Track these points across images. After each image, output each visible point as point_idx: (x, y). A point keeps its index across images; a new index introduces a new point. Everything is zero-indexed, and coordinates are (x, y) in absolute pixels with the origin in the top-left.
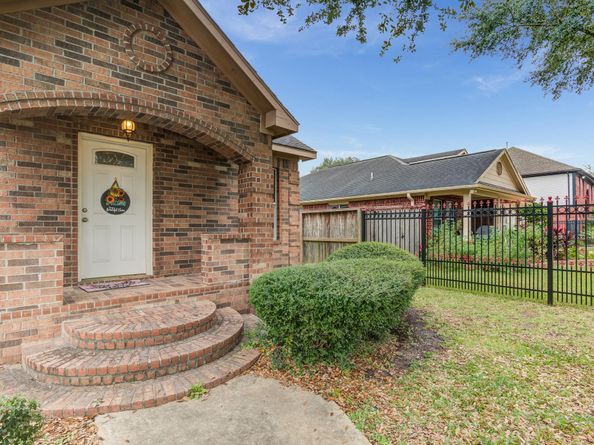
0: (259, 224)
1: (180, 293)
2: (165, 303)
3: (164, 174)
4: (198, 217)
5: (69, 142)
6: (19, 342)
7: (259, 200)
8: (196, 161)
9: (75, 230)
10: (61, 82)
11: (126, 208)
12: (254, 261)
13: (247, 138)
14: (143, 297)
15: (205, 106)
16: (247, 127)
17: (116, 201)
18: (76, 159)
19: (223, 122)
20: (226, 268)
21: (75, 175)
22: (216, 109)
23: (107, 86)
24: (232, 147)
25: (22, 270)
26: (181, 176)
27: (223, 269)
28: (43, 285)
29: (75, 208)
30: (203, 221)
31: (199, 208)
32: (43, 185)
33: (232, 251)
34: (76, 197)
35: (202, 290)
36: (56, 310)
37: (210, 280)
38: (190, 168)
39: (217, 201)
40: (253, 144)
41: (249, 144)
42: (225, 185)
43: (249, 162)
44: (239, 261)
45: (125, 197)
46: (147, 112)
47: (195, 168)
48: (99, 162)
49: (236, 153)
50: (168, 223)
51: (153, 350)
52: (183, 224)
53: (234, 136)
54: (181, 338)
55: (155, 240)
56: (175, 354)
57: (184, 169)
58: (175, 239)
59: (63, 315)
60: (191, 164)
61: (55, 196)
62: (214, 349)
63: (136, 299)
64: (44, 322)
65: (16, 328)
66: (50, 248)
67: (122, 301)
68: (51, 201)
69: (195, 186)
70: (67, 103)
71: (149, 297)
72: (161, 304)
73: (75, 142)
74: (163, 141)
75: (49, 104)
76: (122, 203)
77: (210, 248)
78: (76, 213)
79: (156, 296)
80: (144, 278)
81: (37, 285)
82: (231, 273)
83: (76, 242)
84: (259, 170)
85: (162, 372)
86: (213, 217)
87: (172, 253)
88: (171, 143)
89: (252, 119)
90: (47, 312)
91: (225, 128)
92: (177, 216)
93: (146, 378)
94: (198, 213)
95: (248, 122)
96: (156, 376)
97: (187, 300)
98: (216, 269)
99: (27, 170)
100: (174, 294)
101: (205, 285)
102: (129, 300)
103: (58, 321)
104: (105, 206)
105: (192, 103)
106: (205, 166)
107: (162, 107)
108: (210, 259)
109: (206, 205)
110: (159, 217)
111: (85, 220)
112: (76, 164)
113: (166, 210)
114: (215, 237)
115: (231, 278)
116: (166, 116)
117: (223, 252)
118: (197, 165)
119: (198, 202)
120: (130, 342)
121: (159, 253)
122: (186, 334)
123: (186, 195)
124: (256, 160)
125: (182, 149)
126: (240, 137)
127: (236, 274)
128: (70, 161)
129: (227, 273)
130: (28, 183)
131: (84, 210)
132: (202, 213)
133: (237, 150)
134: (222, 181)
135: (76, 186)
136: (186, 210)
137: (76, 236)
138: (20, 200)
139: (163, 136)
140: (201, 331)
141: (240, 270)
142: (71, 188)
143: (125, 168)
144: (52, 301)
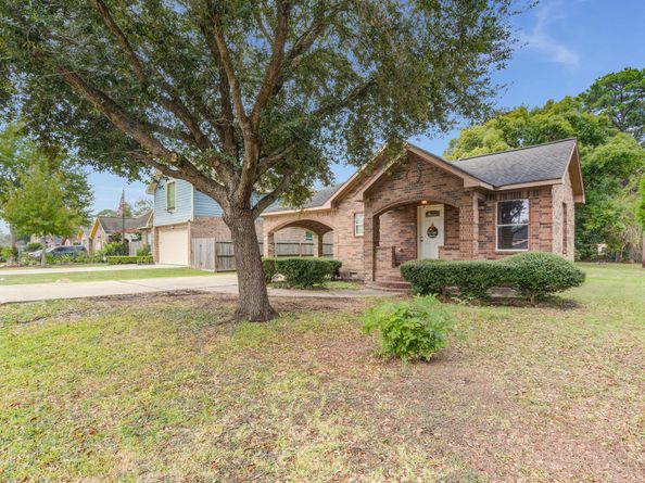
0: (464, 240)
5: (413, 212)
9: (417, 245)
11: (436, 235)
16: (457, 191)
17: (433, 232)
18: (416, 218)
21: (417, 224)
25: (383, 256)
28: (388, 261)
29: (417, 236)
33: (450, 254)
34: (417, 232)
40: (460, 199)
41: (458, 199)
48: (427, 216)
50: (450, 241)
53: (449, 198)
59: (392, 271)
61: (410, 232)
64: (388, 272)
65: (382, 272)
68: (409, 234)
73: (416, 211)
76: (435, 233)
78: (417, 239)
83: (416, 249)
84: (464, 212)
89: (460, 186)
90: (388, 269)
92: (454, 237)
104: (429, 235)
107: (417, 196)
110: (446, 238)
111: (421, 241)
113: (448, 235)
117: (446, 254)
124: (462, 206)
126: (453, 197)
131: (421, 237)
135: (417, 228)
137: (417, 247)
142: (415, 229)
143: (437, 218)
144: (390, 266)
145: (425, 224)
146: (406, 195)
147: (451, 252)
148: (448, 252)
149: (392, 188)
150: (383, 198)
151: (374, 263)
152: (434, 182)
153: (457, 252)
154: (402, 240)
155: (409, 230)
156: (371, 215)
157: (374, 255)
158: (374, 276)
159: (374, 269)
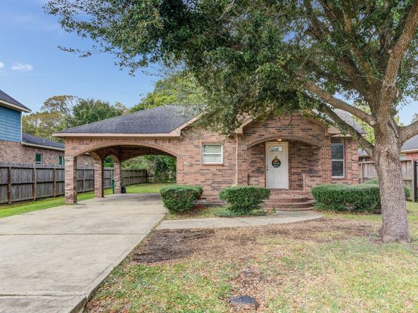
0: (325, 170)
1: (295, 193)
2: (291, 195)
3: (292, 152)
5: (263, 146)
7: (325, 161)
8: (304, 146)
9: (265, 172)
10: (264, 135)
11: (280, 165)
15: (303, 131)
16: (319, 135)
17: (277, 163)
19: (310, 135)
21: (265, 156)
22: (307, 131)
26: (298, 152)
30: (307, 169)
32: (257, 159)
33: (314, 180)
34: (265, 162)
35: (303, 193)
37: (305, 190)
39: (313, 161)
41: (320, 141)
43: (320, 147)
45: (279, 162)
47: (304, 149)
50: (294, 170)
52: (299, 170)
55: (289, 176)
58: (296, 176)
61: (260, 163)
69: (304, 156)
77: (305, 179)
86: (311, 168)
87: (295, 182)
89: (322, 131)
92: (297, 168)
94: (305, 166)
97: (297, 195)
98: (307, 186)
99: (253, 156)
104: (273, 165)
105: (298, 131)
106: (307, 147)
107: (289, 136)
108: (306, 183)
109: (308, 163)
110: (290, 168)
111: (268, 170)
112: (265, 152)
113: (293, 166)
114: (307, 175)
117: (311, 181)
119: (305, 162)
121: (290, 181)
123: (300, 159)
124: (323, 146)
125: (299, 143)
126: (316, 139)
128: (263, 152)
130: (253, 159)
131: (267, 167)
133: (316, 144)
135: (265, 159)
136: (300, 165)
137: (265, 175)
138: (252, 164)
145: (270, 156)
149: (266, 126)
152: (302, 126)
154: (253, 169)
156: (246, 147)
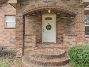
0: (80, 31)
1: (57, 48)
2: (54, 49)
3: (58, 21)
4: (66, 30)
5: (40, 17)
6: (29, 52)
7: (80, 25)
8: (65, 16)
9: (42, 33)
10: (35, 6)
11: (51, 29)
12: (78, 42)
13: (76, 8)
14: (49, 48)
15: (63, 2)
16: (76, 5)
18: (41, 20)
19: (68, 5)
20: (70, 43)
21: (41, 23)
22: (66, 2)
23: (42, 4)
24: (71, 11)
25: (30, 40)
26: (62, 21)
27: (69, 43)
28: (33, 43)
29: (42, 29)
30: (67, 31)
31: (66, 28)
32: (36, 25)
33: (71, 39)
34: (42, 27)
35: (63, 48)
36: (34, 47)
37: (65, 46)
38: (64, 18)
39: (71, 26)
40: (78, 9)
41: (76, 9)
42: (73, 22)
43: (76, 14)
44: (73, 41)
45: (50, 26)
46: (50, 7)
47: (65, 18)
48: (46, 20)
49: (72, 13)
50: (59, 32)
51: (46, 59)
52: (62, 32)
53: (72, 8)
54: (52, 58)
55: (56, 35)
56: (49, 61)
57: (62, 19)
58: (60, 35)
59: (36, 48)
60: (64, 17)
61: (38, 27)
62: (59, 63)
63: (48, 48)
64: (33, 49)
65: (29, 50)
66: (33, 36)
67: (45, 48)
68: (38, 28)
69: (65, 23)
70: (36, 9)
71: (51, 48)
72: (53, 49)
73: (41, 17)
74: (58, 13)
75: (33, 10)
76: (50, 28)
77: (65, 37)
78: (42, 30)
79: (52, 47)
80: (53, 44)
81: (31, 43)
82: (71, 44)
83: (42, 35)
84: (80, 16)
85: (46, 65)
86: (70, 30)
87: (60, 38)
88: (59, 13)
89: (77, 2)
90: (33, 48)
91: (69, 7)
92: (61, 30)
93: (42, 65)
94: (66, 29)
95: (76, 3)
96: (44, 65)
97: (59, 49)
98: (66, 43)
99: (35, 23)
100: (56, 48)
101: (64, 46)
102: (47, 48)
103: (35, 50)
104: (47, 28)
105: (60, 3)
106: (68, 17)
107: (53, 5)
108: (65, 40)
109: (68, 27)
110: (57, 30)
111: (43, 31)
112: (42, 21)
113: (58, 29)
114: (66, 35)
115: (71, 46)
116: (54, 7)
117: (68, 39)
118: (66, 17)
119: (66, 26)
120: (43, 56)
121: (57, 38)
122: (54, 57)
123: (63, 25)
124: (79, 13)
125: (62, 14)
126: (73, 8)
127: (72, 45)
129: (70, 44)
130: (35, 25)
131: (43, 29)
132: (67, 29)
133: (72, 12)
134: (72, 21)
135: (42, 25)
136: (63, 28)
137: (42, 34)
138: (34, 28)
139: (58, 12)
140: (58, 58)
141: (74, 44)
142: (41, 25)
143: (51, 21)
144: (34, 46)
145: (45, 23)
146: (46, 4)
147: (72, 37)
148: (70, 37)
150: (30, 5)
151: (23, 44)
153: (75, 38)
154: (34, 31)
155: (38, 25)
156: (22, 15)
157: (23, 39)
158: (23, 52)
159: (24, 48)
